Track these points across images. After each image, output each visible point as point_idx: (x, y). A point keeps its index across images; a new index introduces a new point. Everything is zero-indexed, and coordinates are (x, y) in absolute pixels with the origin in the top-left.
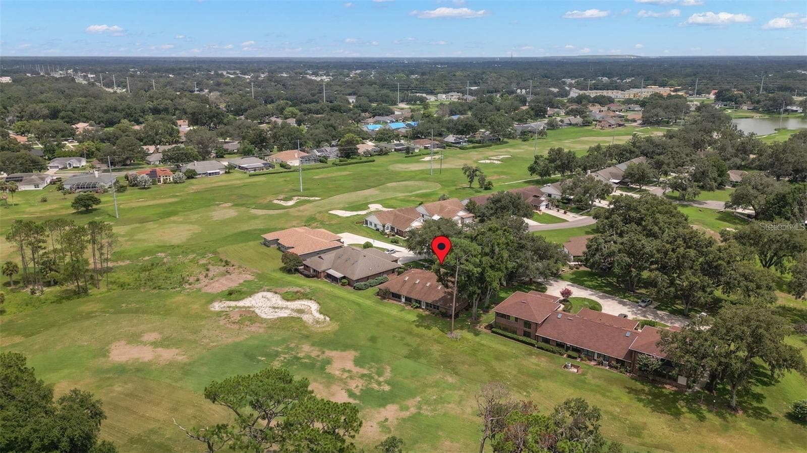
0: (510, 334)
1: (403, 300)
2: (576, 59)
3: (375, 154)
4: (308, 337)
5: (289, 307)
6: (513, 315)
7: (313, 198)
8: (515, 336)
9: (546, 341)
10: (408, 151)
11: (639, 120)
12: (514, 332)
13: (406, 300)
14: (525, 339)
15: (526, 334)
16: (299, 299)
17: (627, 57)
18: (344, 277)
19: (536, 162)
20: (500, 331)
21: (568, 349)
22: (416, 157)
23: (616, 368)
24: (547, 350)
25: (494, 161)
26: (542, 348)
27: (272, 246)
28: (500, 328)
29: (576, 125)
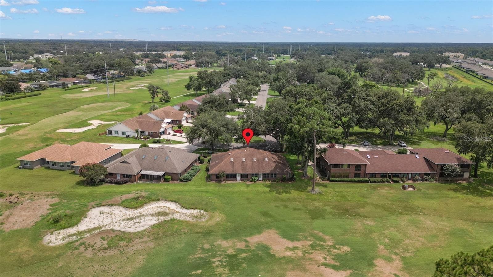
0: (345, 179)
1: (239, 178)
3: (35, 89)
4: (210, 233)
5: (144, 213)
6: (345, 163)
7: (21, 124)
8: (349, 179)
9: (373, 175)
10: (64, 86)
11: (193, 64)
12: (347, 177)
13: (241, 177)
14: (356, 179)
15: (357, 175)
16: (146, 203)
18: (166, 174)
19: (190, 81)
20: (338, 179)
21: (390, 177)
22: (79, 89)
23: (427, 180)
24: (378, 182)
25: (143, 88)
26: (375, 182)
27: (35, 168)
28: (334, 177)
29: (162, 68)
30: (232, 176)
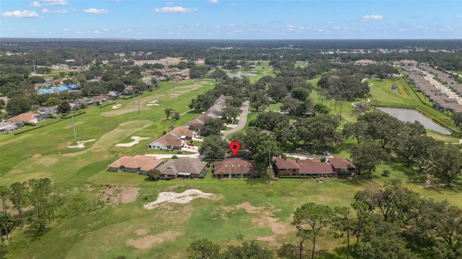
0: (287, 177)
1: (230, 176)
2: (100, 40)
3: (79, 108)
4: (218, 203)
5: (185, 195)
6: (287, 168)
7: (90, 140)
8: (290, 176)
9: (302, 175)
11: (188, 76)
12: (288, 175)
13: (232, 176)
14: (293, 176)
15: (294, 174)
16: (185, 190)
17: (125, 39)
18: (191, 174)
19: (193, 102)
20: (283, 177)
21: (312, 175)
22: (109, 106)
23: (331, 177)
24: (305, 178)
25: (156, 105)
26: (303, 178)
27: (119, 171)
28: (282, 175)
29: (164, 80)
30: (226, 176)
